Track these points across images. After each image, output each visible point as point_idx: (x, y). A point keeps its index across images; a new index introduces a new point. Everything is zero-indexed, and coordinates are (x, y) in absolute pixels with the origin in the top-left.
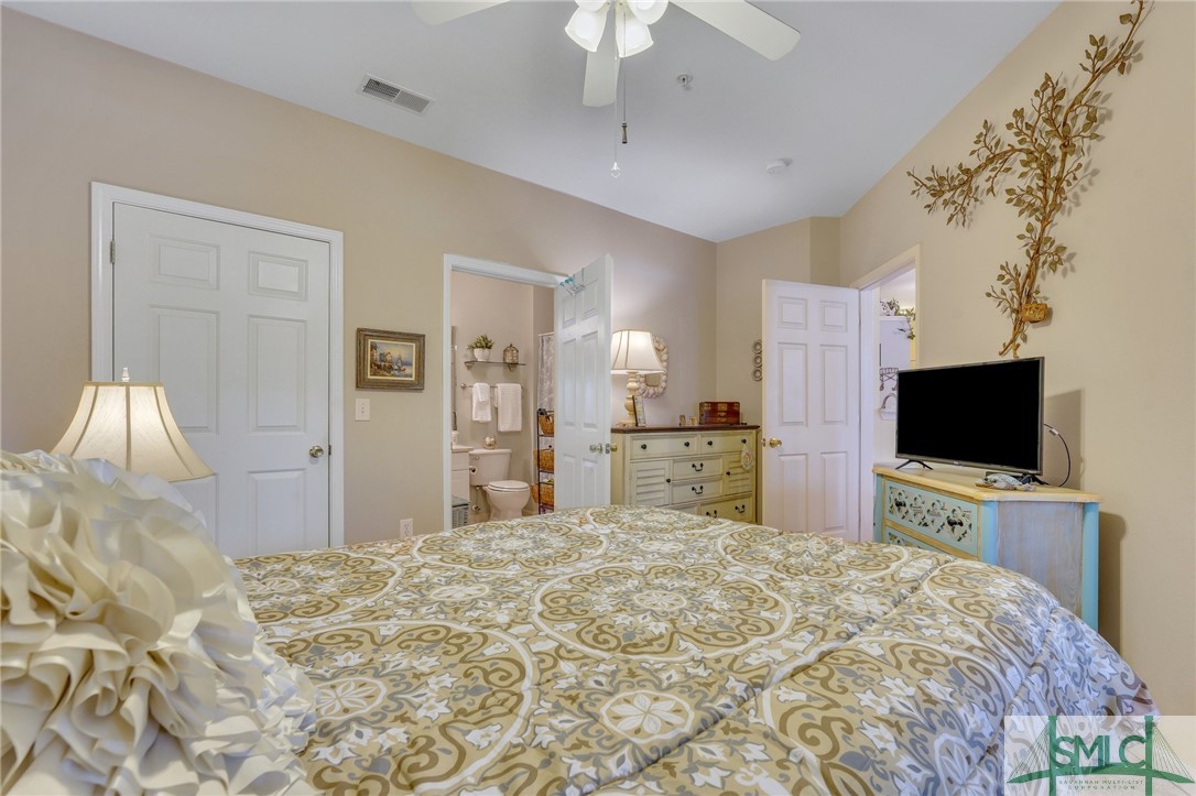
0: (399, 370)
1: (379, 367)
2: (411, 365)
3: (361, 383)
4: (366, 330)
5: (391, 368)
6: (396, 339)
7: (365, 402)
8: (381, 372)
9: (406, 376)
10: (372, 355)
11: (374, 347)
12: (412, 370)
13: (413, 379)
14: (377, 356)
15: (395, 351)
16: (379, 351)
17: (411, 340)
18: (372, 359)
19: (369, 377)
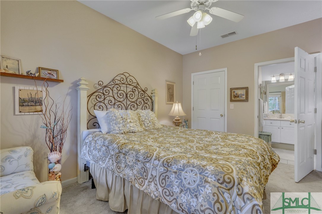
0: (241, 97)
1: (236, 96)
2: (244, 95)
3: (231, 101)
4: (232, 88)
5: (239, 96)
6: (240, 89)
7: (232, 105)
8: (236, 98)
9: (243, 98)
10: (234, 94)
11: (234, 92)
12: (244, 97)
13: (245, 99)
14: (235, 94)
15: (239, 92)
16: (235, 93)
17: (244, 89)
18: (234, 95)
19: (233, 99)
